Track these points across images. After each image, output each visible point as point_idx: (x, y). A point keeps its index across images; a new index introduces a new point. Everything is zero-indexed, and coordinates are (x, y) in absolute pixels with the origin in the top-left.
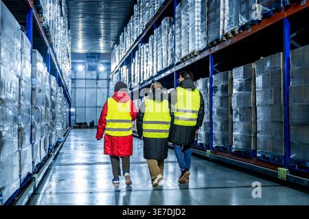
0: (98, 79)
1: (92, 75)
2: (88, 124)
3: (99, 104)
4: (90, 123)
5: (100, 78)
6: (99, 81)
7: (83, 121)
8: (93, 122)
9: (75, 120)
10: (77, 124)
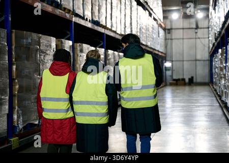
0: (197, 28)
1: (190, 23)
2: (187, 80)
3: (199, 57)
4: (189, 79)
5: (200, 26)
6: (199, 30)
7: (181, 77)
8: (192, 77)
9: (172, 76)
10: (174, 80)
